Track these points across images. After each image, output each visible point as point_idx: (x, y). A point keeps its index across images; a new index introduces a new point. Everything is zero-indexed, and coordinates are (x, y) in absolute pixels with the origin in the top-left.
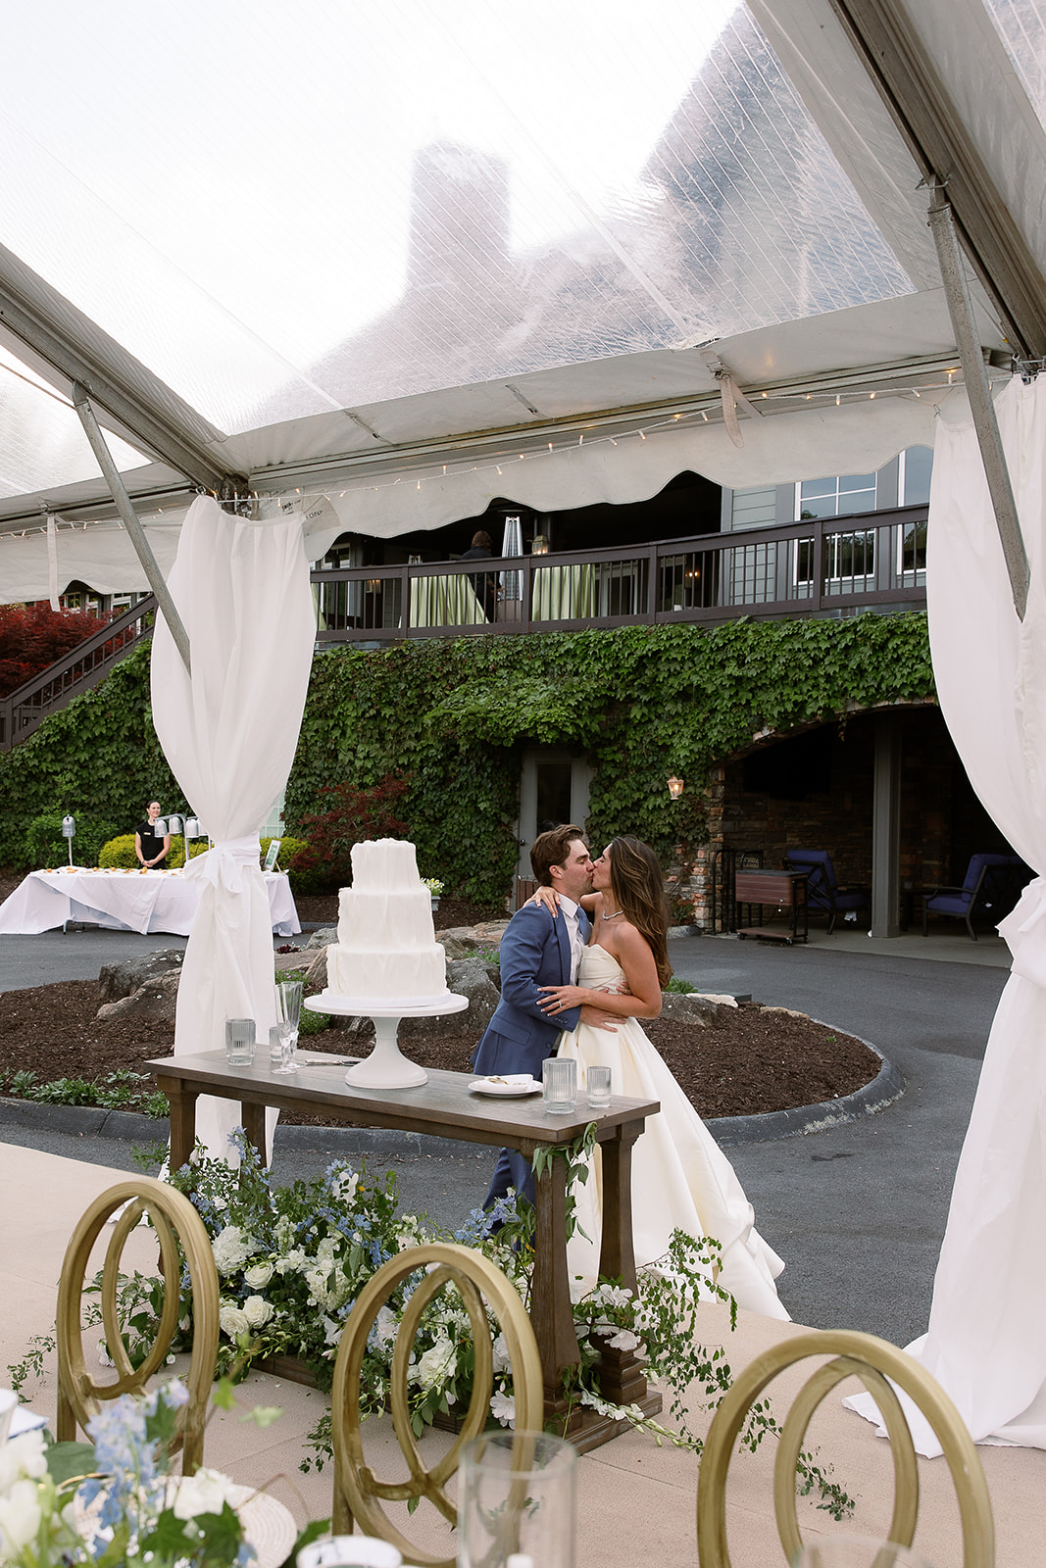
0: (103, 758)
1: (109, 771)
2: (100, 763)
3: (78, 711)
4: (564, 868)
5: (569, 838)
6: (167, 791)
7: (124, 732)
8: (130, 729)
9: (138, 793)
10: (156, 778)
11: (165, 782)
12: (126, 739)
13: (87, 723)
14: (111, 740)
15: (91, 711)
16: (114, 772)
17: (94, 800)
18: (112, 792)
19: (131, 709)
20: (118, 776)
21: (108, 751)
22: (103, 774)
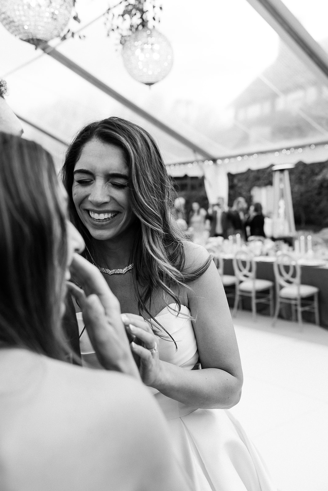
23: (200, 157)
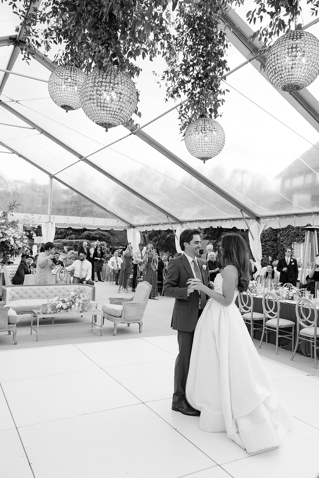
0: (268, 244)
1: (269, 247)
2: (267, 245)
3: (263, 235)
4: (189, 244)
5: (194, 234)
6: (283, 251)
7: (272, 239)
8: (274, 238)
9: (275, 252)
10: (280, 249)
11: (282, 250)
12: (273, 241)
13: (264, 237)
14: (269, 241)
15: (265, 235)
16: (270, 247)
17: (266, 253)
18: (270, 251)
19: (274, 235)
20: (271, 248)
21: (269, 243)
22: (268, 248)
23: (246, 215)
